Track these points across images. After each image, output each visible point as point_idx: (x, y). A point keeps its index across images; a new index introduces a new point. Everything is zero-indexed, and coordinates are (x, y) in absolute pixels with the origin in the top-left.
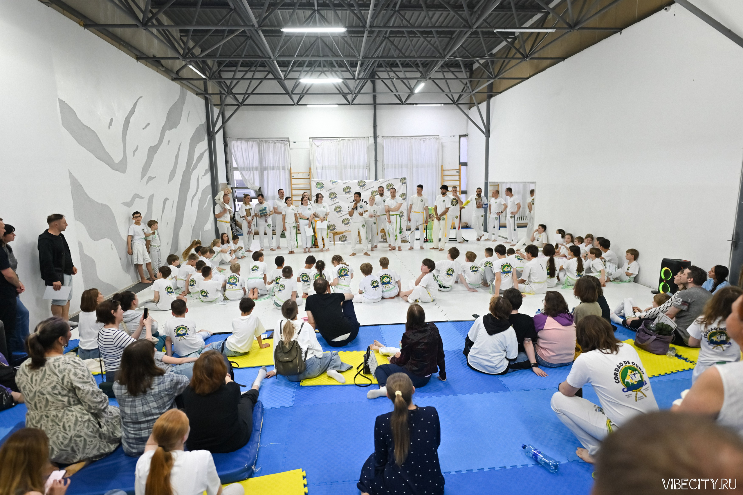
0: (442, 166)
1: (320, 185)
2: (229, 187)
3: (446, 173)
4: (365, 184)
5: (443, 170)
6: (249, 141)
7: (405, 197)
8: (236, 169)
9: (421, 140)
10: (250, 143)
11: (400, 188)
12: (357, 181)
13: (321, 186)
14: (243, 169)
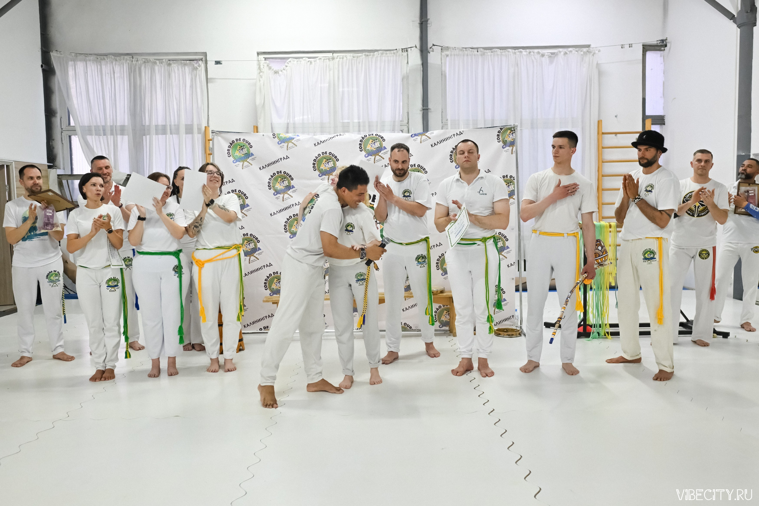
0: (599, 122)
1: (242, 148)
2: (53, 174)
3: (609, 140)
4: (384, 144)
5: (601, 134)
6: (104, 59)
7: (511, 188)
8: (74, 130)
9: (543, 55)
10: (106, 68)
11: (496, 158)
12: (359, 137)
13: (245, 151)
14: (88, 130)
